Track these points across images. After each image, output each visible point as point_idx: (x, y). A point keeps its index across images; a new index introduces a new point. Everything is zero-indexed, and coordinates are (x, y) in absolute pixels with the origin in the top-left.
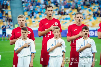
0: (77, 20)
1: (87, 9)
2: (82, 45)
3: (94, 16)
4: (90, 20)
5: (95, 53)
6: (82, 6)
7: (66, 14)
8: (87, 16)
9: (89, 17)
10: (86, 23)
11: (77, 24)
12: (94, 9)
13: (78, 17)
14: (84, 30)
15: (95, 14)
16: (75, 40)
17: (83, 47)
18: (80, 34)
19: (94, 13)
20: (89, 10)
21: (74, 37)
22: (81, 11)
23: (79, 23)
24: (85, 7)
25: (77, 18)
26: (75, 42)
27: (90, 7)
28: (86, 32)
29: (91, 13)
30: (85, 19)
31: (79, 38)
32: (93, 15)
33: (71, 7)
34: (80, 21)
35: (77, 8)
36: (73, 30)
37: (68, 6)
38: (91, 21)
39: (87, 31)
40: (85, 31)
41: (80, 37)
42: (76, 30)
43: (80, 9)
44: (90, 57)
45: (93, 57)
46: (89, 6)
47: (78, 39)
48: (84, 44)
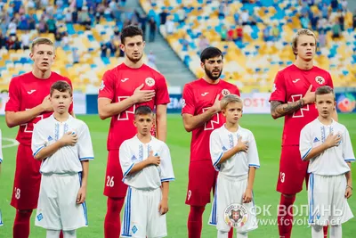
0: (38, 59)
1: (83, 33)
2: (50, 138)
3: (104, 52)
4: (93, 66)
5: (87, 161)
6: (70, 25)
7: (22, 46)
8: (84, 53)
9: (88, 56)
10: (80, 73)
11: (38, 75)
12: (103, 33)
13: (42, 53)
14: (56, 92)
15: (104, 48)
16: (31, 122)
17: (52, 143)
19: (102, 46)
20: (90, 37)
21: (28, 113)
22: (65, 40)
23: (44, 71)
24: (77, 26)
25: (36, 56)
26: (31, 128)
27: (92, 29)
28: (61, 97)
29: (96, 45)
31: (42, 116)
32: (100, 52)
33: (37, 25)
34: (45, 64)
35: (54, 31)
36: (23, 92)
37: (27, 25)
38: (95, 69)
39: (65, 97)
40: (58, 97)
41: (47, 114)
42: (32, 91)
43: (64, 34)
44: (71, 173)
45: (81, 174)
46: (87, 26)
47: (40, 118)
48: (57, 136)
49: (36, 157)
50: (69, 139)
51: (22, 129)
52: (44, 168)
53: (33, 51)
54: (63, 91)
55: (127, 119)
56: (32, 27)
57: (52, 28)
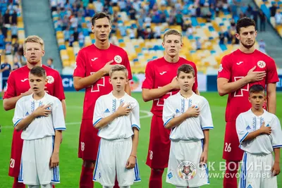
1: (204, 24)
2: (177, 111)
3: (222, 42)
4: (213, 52)
5: (208, 130)
6: (194, 19)
7: (155, 35)
8: (205, 41)
9: (208, 44)
10: (202, 57)
12: (222, 25)
14: (182, 74)
15: (222, 37)
16: (162, 97)
17: (179, 115)
18: (174, 83)
19: (220, 35)
20: (210, 28)
21: (159, 90)
22: (190, 30)
23: (172, 56)
24: (200, 20)
26: (162, 102)
27: (212, 21)
28: (186, 78)
29: (215, 34)
30: (199, 49)
31: (171, 93)
32: (218, 41)
33: (168, 19)
35: (181, 24)
36: (156, 73)
37: (159, 19)
38: (214, 54)
39: (189, 77)
40: (183, 77)
41: (175, 91)
42: (164, 72)
43: (189, 26)
44: (195, 140)
45: (203, 141)
46: (208, 19)
48: (183, 109)
49: (167, 126)
50: (193, 111)
51: (155, 103)
52: (173, 135)
53: (164, 41)
54: (188, 72)
55: (242, 95)
56: (163, 21)
57: (179, 21)
